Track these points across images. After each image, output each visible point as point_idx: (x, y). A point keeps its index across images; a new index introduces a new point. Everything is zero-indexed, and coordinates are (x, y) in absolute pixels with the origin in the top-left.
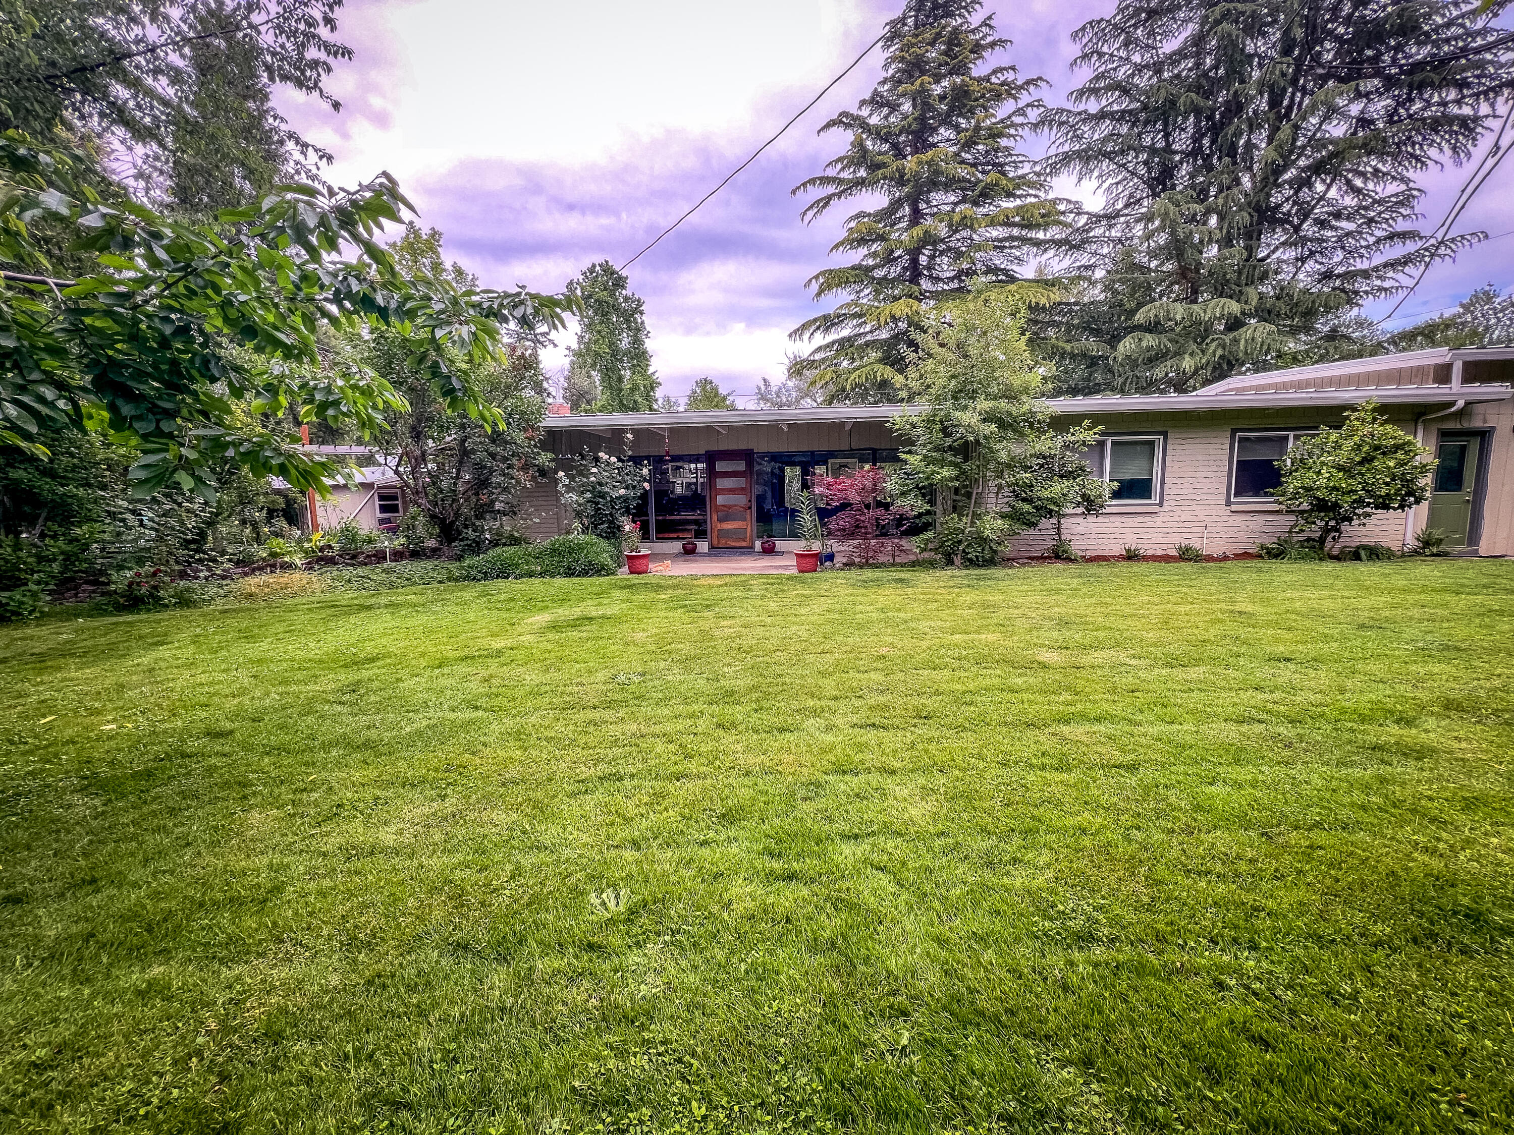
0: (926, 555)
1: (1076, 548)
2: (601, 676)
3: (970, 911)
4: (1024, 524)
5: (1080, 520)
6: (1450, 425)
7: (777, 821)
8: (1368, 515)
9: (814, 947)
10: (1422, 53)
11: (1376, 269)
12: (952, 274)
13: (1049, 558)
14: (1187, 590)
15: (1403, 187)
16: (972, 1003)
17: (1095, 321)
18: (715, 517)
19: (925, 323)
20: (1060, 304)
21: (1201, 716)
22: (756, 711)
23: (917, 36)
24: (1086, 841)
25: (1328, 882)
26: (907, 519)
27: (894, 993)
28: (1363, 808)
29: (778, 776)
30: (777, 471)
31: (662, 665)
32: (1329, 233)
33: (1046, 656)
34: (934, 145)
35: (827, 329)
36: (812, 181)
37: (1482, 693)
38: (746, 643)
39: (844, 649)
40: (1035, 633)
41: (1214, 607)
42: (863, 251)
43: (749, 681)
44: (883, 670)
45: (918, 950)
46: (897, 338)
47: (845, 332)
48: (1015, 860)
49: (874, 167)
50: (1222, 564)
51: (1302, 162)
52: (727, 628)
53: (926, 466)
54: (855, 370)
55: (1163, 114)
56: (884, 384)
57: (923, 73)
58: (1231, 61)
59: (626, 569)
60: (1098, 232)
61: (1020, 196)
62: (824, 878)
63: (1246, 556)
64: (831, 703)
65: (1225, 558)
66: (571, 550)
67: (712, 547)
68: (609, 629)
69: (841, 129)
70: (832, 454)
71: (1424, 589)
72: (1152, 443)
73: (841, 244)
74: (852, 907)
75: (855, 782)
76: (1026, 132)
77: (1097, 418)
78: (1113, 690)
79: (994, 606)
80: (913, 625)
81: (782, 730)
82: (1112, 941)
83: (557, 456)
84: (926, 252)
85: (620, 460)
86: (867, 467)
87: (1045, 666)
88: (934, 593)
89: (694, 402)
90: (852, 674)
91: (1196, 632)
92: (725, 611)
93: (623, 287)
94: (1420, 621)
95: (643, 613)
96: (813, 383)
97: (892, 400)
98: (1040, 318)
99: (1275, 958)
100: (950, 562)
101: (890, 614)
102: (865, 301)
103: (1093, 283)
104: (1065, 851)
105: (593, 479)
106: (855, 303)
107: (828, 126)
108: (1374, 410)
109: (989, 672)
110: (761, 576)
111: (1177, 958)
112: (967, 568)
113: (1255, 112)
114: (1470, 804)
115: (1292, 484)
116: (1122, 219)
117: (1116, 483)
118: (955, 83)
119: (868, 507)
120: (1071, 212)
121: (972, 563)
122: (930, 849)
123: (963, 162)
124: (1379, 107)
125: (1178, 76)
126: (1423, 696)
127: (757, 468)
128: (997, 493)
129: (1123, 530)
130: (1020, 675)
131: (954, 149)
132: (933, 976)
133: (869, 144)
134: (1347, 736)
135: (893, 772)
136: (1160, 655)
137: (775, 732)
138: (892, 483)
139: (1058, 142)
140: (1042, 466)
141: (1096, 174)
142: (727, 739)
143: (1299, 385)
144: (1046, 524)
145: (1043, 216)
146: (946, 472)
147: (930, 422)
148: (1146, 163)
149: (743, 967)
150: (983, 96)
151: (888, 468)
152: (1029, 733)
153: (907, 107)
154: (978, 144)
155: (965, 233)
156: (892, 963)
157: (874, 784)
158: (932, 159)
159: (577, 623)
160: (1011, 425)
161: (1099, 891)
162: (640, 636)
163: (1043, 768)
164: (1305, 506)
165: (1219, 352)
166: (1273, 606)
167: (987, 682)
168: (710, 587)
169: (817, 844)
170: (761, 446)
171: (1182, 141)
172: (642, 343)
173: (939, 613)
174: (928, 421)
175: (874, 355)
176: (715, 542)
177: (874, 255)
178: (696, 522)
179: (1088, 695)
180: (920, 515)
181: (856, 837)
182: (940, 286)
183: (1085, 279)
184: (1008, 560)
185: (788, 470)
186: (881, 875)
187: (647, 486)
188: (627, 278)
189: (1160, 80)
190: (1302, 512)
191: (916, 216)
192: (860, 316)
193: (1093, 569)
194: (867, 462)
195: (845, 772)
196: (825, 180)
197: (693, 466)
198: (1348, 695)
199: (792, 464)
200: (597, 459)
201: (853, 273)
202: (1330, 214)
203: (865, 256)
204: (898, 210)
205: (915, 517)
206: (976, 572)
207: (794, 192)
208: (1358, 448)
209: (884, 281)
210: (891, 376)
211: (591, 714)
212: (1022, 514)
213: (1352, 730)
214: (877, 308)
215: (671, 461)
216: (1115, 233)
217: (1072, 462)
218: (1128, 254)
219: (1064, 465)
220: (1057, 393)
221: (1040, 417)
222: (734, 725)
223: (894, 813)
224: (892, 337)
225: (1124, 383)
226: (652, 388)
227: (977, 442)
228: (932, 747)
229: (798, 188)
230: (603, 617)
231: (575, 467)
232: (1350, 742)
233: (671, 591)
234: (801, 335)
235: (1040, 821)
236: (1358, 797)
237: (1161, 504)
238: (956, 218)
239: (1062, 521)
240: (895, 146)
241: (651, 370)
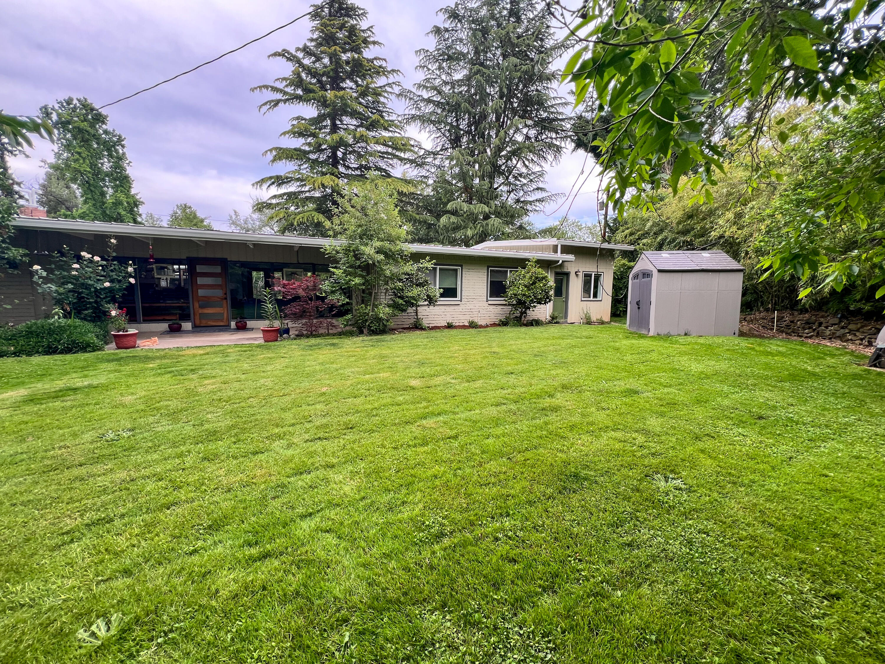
0: (348, 328)
1: (425, 323)
2: (88, 436)
3: (381, 541)
4: (400, 310)
5: (426, 308)
6: (558, 270)
7: (253, 519)
8: (535, 307)
9: (284, 600)
10: (545, 115)
11: (533, 201)
12: (356, 166)
13: (412, 328)
14: (473, 343)
15: (540, 169)
16: (384, 597)
17: (430, 206)
18: (197, 305)
19: (344, 192)
20: (413, 194)
21: (482, 405)
22: (235, 443)
23: (331, 21)
24: (437, 482)
25: (532, 475)
26: (336, 307)
27: (339, 610)
28: (541, 437)
29: (254, 486)
30: (246, 274)
31: (151, 419)
32: (518, 183)
33: (414, 383)
34: (344, 89)
35: (279, 185)
36: (266, 87)
37: (572, 380)
38: (224, 395)
39: (298, 391)
40: (407, 371)
41: (484, 350)
42: (301, 140)
43: (229, 422)
44: (324, 402)
45: (353, 576)
46: (325, 198)
47: (292, 188)
48: (404, 503)
49: (307, 91)
50: (486, 329)
51: (508, 149)
52: (210, 385)
53: (346, 276)
54: (299, 213)
55: (456, 109)
56: (319, 225)
57: (336, 44)
58: (481, 94)
59: (113, 345)
60: (429, 160)
61: (391, 131)
62: (290, 550)
63: (494, 325)
64: (291, 429)
65: (487, 326)
66: (51, 332)
67: (195, 326)
68: (96, 396)
69: (284, 60)
70: (287, 265)
71: (554, 338)
72: (456, 270)
73: (288, 132)
74: (309, 562)
75: (308, 478)
76: (393, 97)
77: (433, 256)
78: (445, 398)
79: (386, 357)
80: (342, 372)
81: (255, 453)
82: (451, 533)
83: (32, 251)
84: (341, 150)
85: (103, 259)
86: (309, 274)
87: (413, 388)
88: (353, 351)
89: (175, 220)
90: (304, 407)
91: (478, 363)
92: (207, 373)
93: (103, 122)
94: (553, 352)
95: (131, 380)
96: (272, 218)
97: (324, 235)
98: (404, 199)
99: (516, 518)
100: (361, 332)
101: (327, 366)
102: (304, 172)
103: (428, 186)
104: (428, 490)
105: (74, 273)
106: (298, 171)
107: (276, 54)
108: (536, 262)
109: (385, 395)
110: (236, 345)
111: (479, 532)
112: (371, 335)
113: (491, 121)
114: (572, 428)
115: (510, 293)
116: (440, 156)
117: (442, 290)
118: (354, 57)
119: (311, 299)
120: (417, 146)
121: (373, 333)
122: (357, 510)
123: (360, 103)
124: (532, 133)
125: (461, 92)
126: (556, 384)
127: (230, 271)
128: (386, 293)
129: (445, 313)
130: (401, 395)
131: (355, 95)
132: (362, 589)
133: (303, 75)
134: (534, 405)
135: (333, 466)
136: (464, 376)
137: (250, 455)
138: (326, 286)
139: (409, 108)
140: (407, 279)
141: (427, 130)
142: (211, 468)
143: (511, 248)
144: (411, 310)
145: (403, 145)
146: (357, 280)
147: (347, 251)
148: (449, 131)
149: (229, 636)
150: (370, 70)
151: (323, 276)
152: (407, 427)
153: (326, 61)
154: (368, 96)
155: (363, 144)
156: (337, 592)
157: (321, 477)
158: (343, 96)
159: (58, 395)
160: (391, 256)
161: (444, 508)
162: (128, 399)
163: (415, 446)
164: (515, 302)
165: (481, 229)
166: (506, 348)
167: (384, 401)
168: (194, 356)
169: (284, 527)
170: (232, 257)
171: (463, 125)
172: (123, 169)
173: (356, 363)
174: (346, 250)
175: (311, 206)
176: (197, 322)
177: (309, 144)
178: (180, 308)
179: (434, 402)
180: (343, 305)
181: (311, 514)
182: (350, 172)
183: (424, 183)
184: (393, 330)
185: (254, 274)
186: (328, 535)
187: (132, 281)
188: (106, 117)
189: (454, 92)
190: (513, 305)
191: (334, 128)
192: (302, 181)
193: (433, 333)
194: (309, 272)
195: (301, 473)
196: (275, 89)
197: (176, 267)
198: (533, 387)
199: (258, 270)
200: (79, 259)
201: (296, 152)
202: (518, 174)
203: (304, 144)
204: (323, 121)
205: (341, 306)
206: (376, 337)
207: (253, 90)
208: (531, 278)
209: (315, 162)
210: (323, 220)
211: (76, 472)
212: (399, 305)
213: (535, 403)
214: (313, 177)
215: (155, 263)
216: (437, 162)
217: (422, 278)
218: (443, 175)
219: (418, 279)
220: (413, 241)
221: (406, 253)
222: (216, 456)
223: (334, 492)
224: (322, 197)
225: (443, 239)
226: (136, 206)
227: (374, 264)
228: (355, 446)
229: (256, 88)
230: (90, 386)
231: (55, 263)
232: (535, 408)
233: (158, 361)
234: (261, 186)
235: (415, 476)
236: (539, 433)
237: (461, 301)
238: (358, 135)
239: (418, 308)
240: (319, 81)
241: (133, 191)
